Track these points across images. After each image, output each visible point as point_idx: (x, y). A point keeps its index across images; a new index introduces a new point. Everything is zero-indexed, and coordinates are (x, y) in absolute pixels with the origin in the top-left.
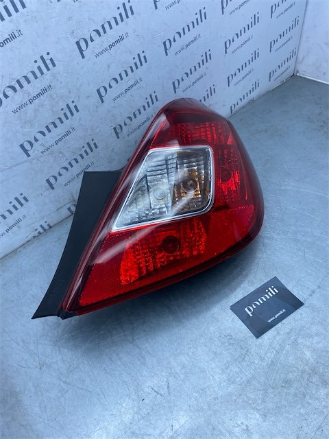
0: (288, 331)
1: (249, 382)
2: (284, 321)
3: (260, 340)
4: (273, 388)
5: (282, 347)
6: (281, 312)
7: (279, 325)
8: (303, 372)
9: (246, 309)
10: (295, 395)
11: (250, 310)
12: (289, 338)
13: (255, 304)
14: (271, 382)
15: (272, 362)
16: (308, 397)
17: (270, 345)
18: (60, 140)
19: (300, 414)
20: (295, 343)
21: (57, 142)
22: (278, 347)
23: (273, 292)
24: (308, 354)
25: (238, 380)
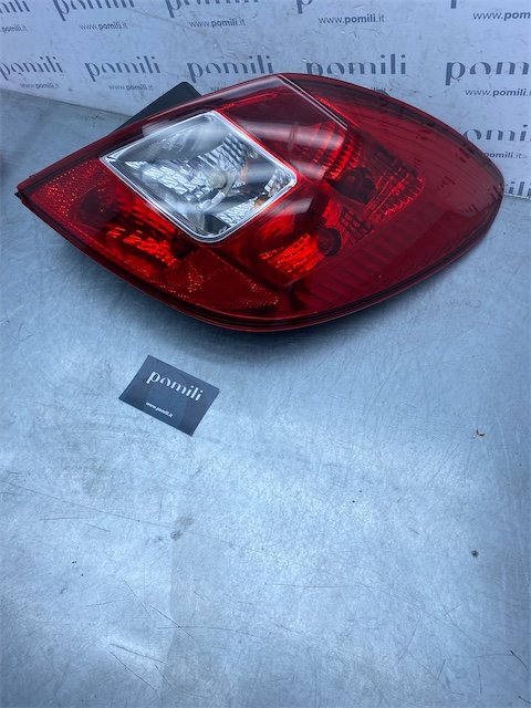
0: (144, 429)
1: (61, 408)
2: (155, 420)
3: (118, 402)
4: (63, 434)
5: (119, 428)
6: (167, 413)
7: (148, 417)
8: (95, 460)
9: (154, 374)
10: (63, 459)
11: (155, 377)
12: (134, 433)
13: (166, 381)
14: (70, 430)
15: (95, 424)
16: (65, 472)
17: (115, 415)
18: (220, 24)
19: (44, 468)
20: (130, 441)
21: (214, 24)
22: (116, 424)
23: (195, 394)
24: (120, 460)
25: (61, 397)
